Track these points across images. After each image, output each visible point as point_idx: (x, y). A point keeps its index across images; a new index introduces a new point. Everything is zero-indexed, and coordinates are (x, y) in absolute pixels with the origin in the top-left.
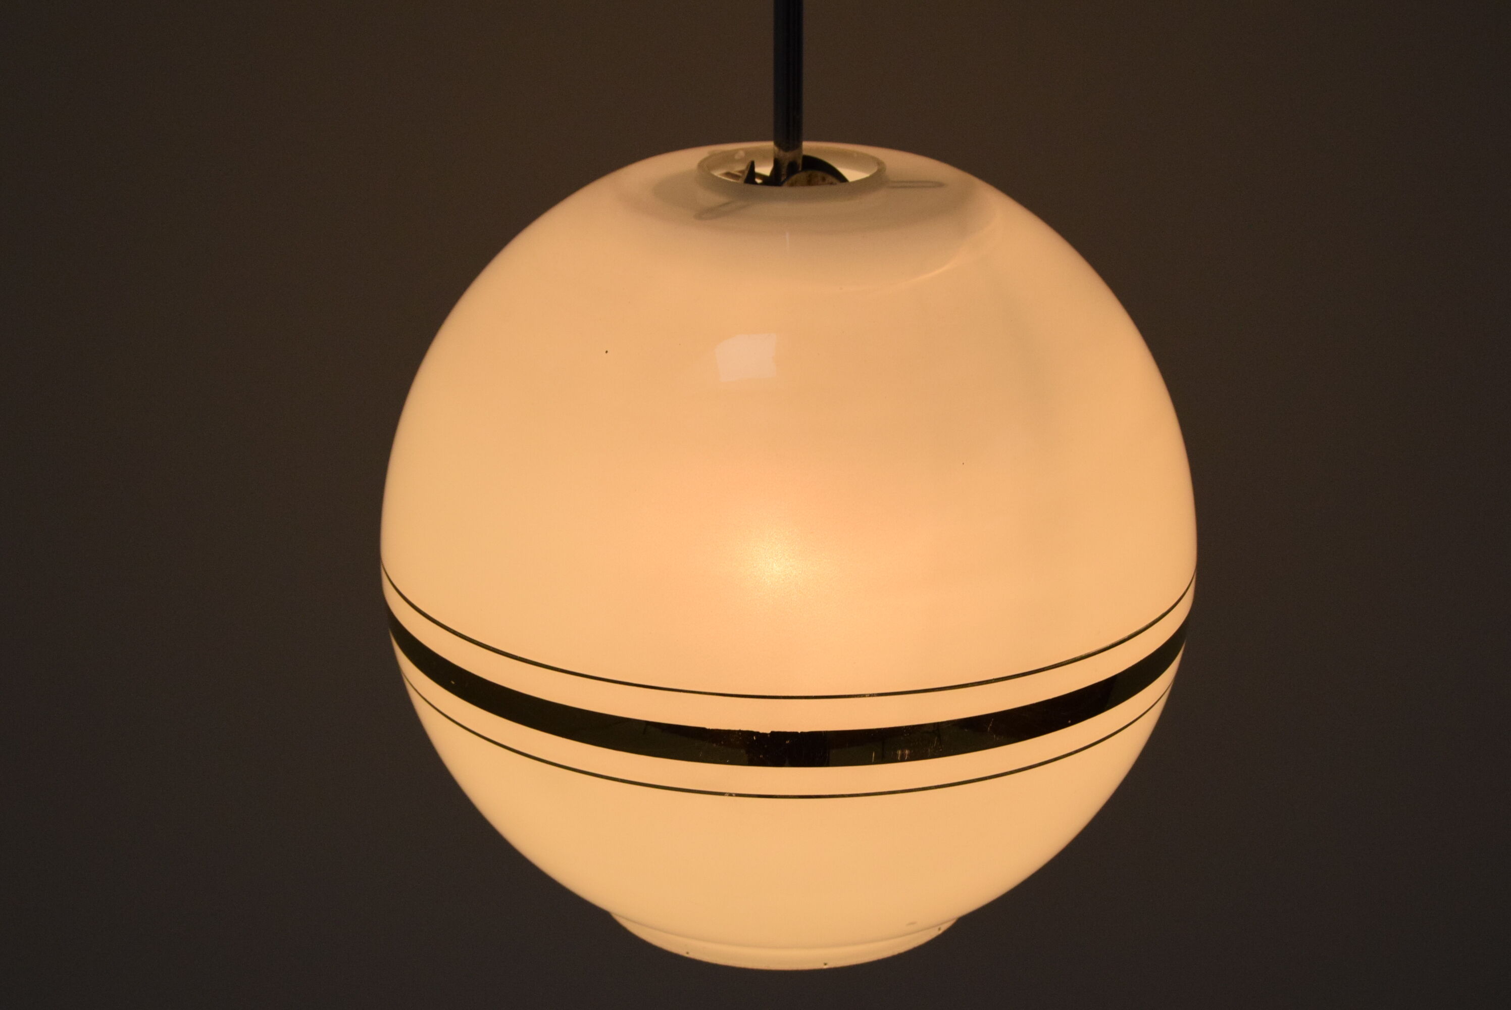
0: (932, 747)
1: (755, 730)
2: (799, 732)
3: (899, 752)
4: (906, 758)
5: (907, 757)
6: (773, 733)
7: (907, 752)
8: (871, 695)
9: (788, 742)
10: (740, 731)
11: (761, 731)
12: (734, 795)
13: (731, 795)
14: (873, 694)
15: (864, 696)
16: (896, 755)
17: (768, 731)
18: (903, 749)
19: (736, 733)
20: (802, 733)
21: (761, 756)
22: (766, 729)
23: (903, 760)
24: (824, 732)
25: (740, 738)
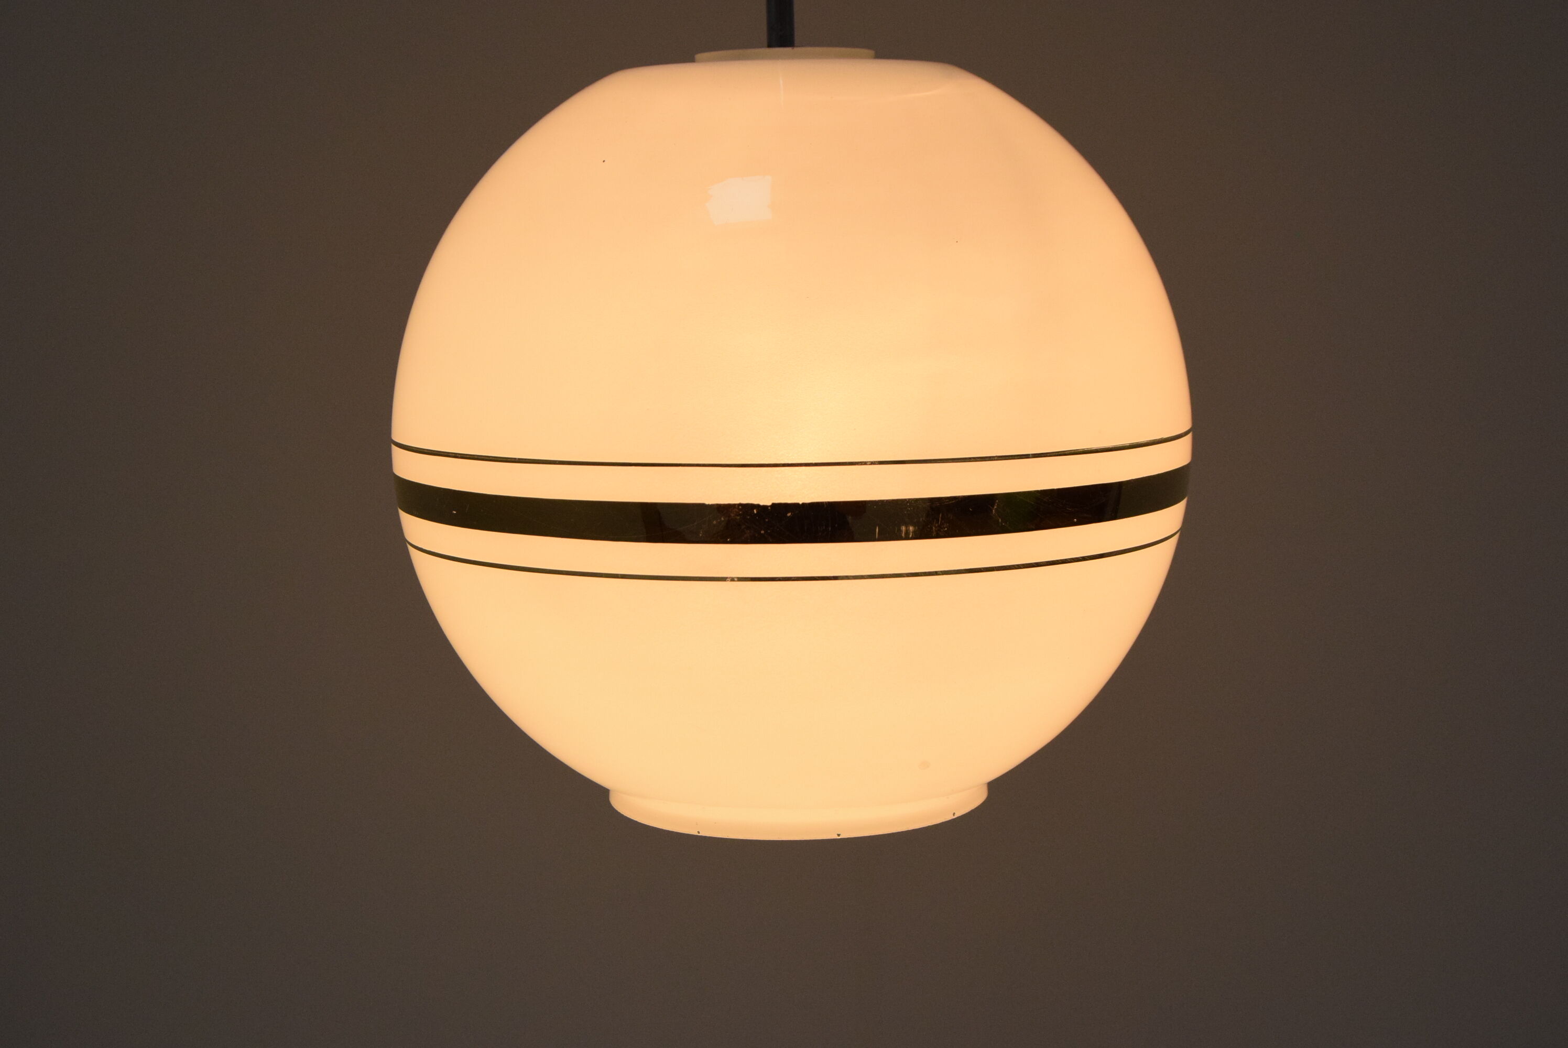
0: (937, 525)
1: (756, 503)
2: (801, 503)
3: (904, 528)
4: (911, 536)
5: (911, 534)
6: (774, 505)
7: (911, 528)
8: (873, 463)
9: (789, 514)
10: (740, 505)
11: (762, 504)
12: (736, 579)
13: (732, 580)
14: (875, 462)
15: (865, 463)
16: (900, 531)
17: (769, 504)
18: (907, 525)
19: (737, 506)
20: (804, 504)
21: (762, 532)
22: (767, 502)
23: (907, 538)
24: (826, 502)
25: (741, 512)
